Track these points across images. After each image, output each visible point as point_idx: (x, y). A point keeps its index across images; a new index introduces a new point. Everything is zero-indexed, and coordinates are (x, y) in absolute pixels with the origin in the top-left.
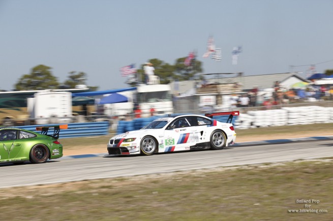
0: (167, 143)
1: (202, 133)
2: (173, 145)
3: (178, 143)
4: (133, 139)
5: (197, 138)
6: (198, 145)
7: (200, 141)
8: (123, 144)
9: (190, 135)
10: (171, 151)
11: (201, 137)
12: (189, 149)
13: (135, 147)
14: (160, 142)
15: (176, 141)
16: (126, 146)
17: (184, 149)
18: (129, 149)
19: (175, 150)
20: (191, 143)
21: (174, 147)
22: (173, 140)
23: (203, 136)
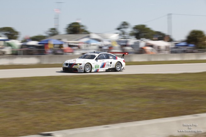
0: (95, 67)
1: (111, 63)
2: (98, 69)
3: (100, 68)
4: (80, 64)
5: (109, 65)
6: (109, 69)
7: (110, 67)
8: (74, 67)
9: (106, 64)
10: (97, 71)
11: (110, 65)
12: (105, 71)
13: (82, 69)
14: (93, 67)
15: (100, 67)
16: (76, 68)
17: (103, 71)
18: (78, 69)
19: (99, 71)
20: (106, 68)
21: (98, 70)
22: (99, 66)
23: (111, 65)
